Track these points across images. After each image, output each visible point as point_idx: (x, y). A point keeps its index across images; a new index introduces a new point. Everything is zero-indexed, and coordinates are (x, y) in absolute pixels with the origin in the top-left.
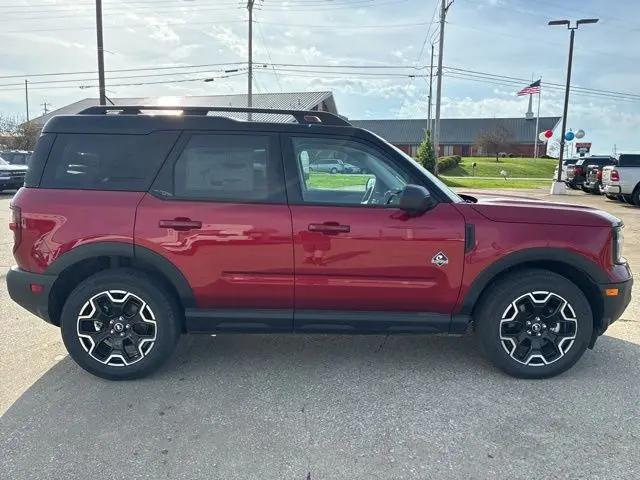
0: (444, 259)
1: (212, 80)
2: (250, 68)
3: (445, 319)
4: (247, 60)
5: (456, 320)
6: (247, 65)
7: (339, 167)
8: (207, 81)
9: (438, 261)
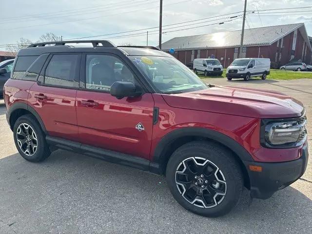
0: (142, 127)
1: (223, 23)
2: (245, 14)
3: (147, 163)
4: (243, 10)
5: (152, 165)
6: (243, 13)
7: (302, 67)
8: (220, 24)
9: (139, 128)
